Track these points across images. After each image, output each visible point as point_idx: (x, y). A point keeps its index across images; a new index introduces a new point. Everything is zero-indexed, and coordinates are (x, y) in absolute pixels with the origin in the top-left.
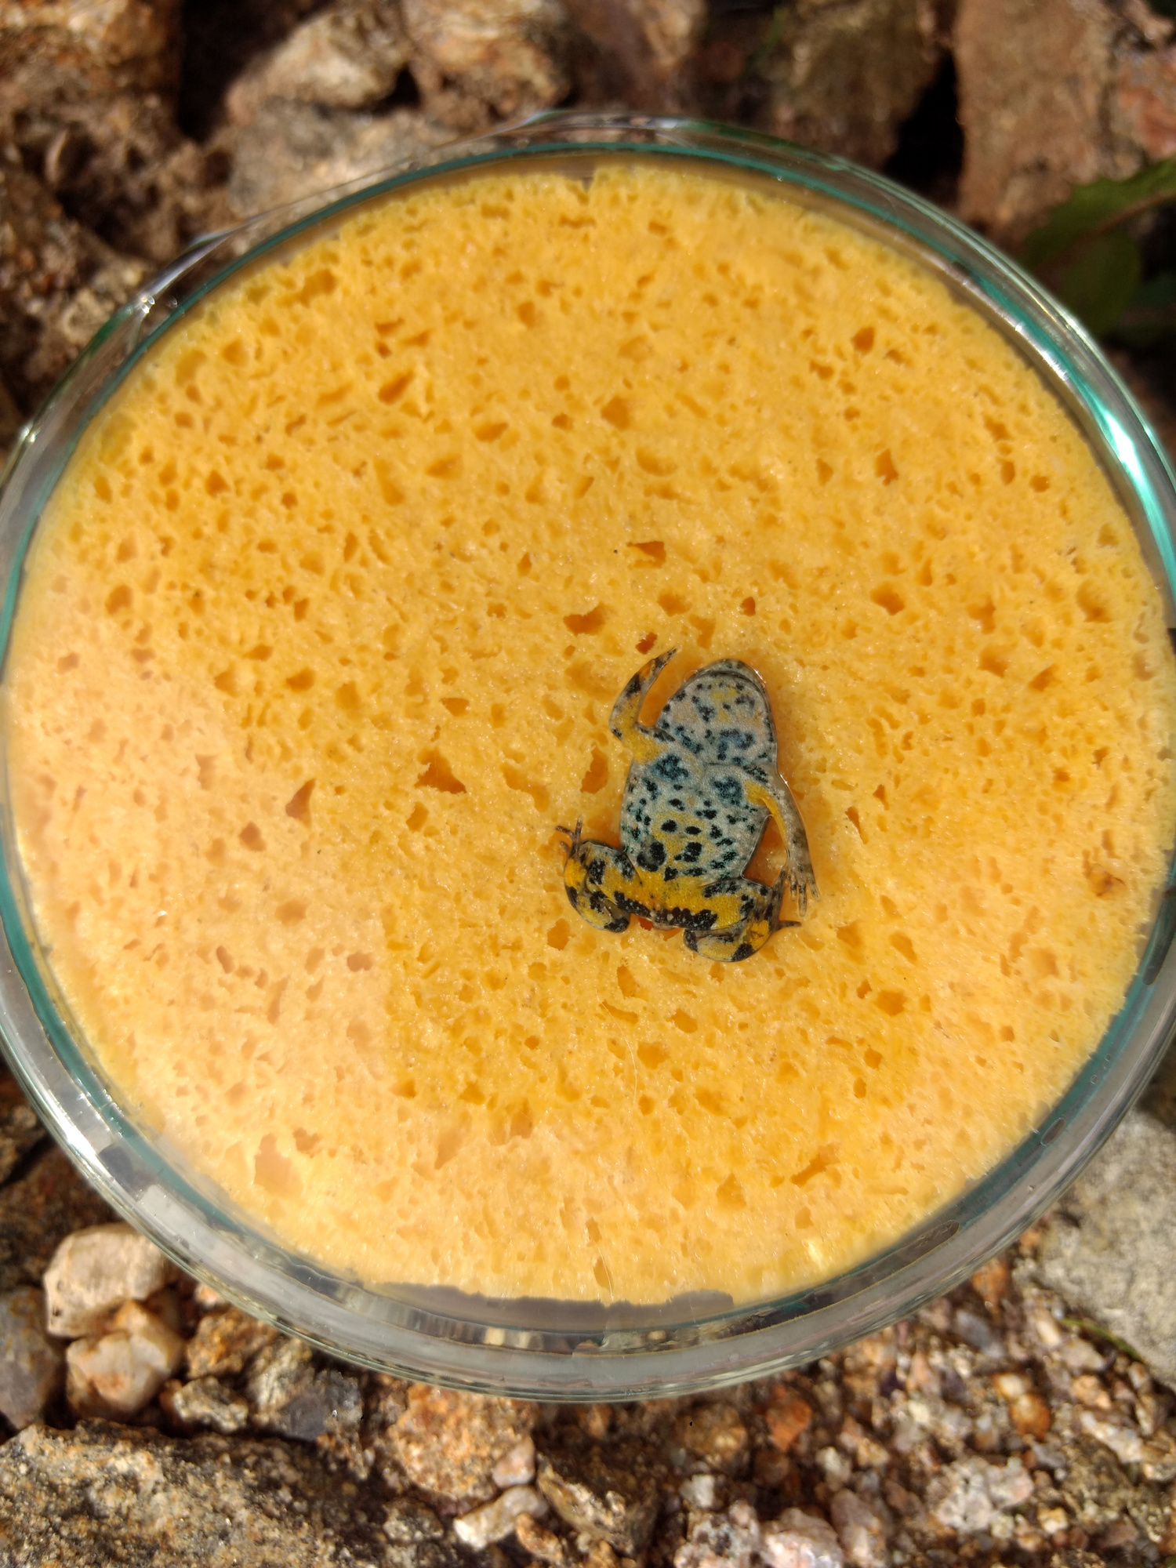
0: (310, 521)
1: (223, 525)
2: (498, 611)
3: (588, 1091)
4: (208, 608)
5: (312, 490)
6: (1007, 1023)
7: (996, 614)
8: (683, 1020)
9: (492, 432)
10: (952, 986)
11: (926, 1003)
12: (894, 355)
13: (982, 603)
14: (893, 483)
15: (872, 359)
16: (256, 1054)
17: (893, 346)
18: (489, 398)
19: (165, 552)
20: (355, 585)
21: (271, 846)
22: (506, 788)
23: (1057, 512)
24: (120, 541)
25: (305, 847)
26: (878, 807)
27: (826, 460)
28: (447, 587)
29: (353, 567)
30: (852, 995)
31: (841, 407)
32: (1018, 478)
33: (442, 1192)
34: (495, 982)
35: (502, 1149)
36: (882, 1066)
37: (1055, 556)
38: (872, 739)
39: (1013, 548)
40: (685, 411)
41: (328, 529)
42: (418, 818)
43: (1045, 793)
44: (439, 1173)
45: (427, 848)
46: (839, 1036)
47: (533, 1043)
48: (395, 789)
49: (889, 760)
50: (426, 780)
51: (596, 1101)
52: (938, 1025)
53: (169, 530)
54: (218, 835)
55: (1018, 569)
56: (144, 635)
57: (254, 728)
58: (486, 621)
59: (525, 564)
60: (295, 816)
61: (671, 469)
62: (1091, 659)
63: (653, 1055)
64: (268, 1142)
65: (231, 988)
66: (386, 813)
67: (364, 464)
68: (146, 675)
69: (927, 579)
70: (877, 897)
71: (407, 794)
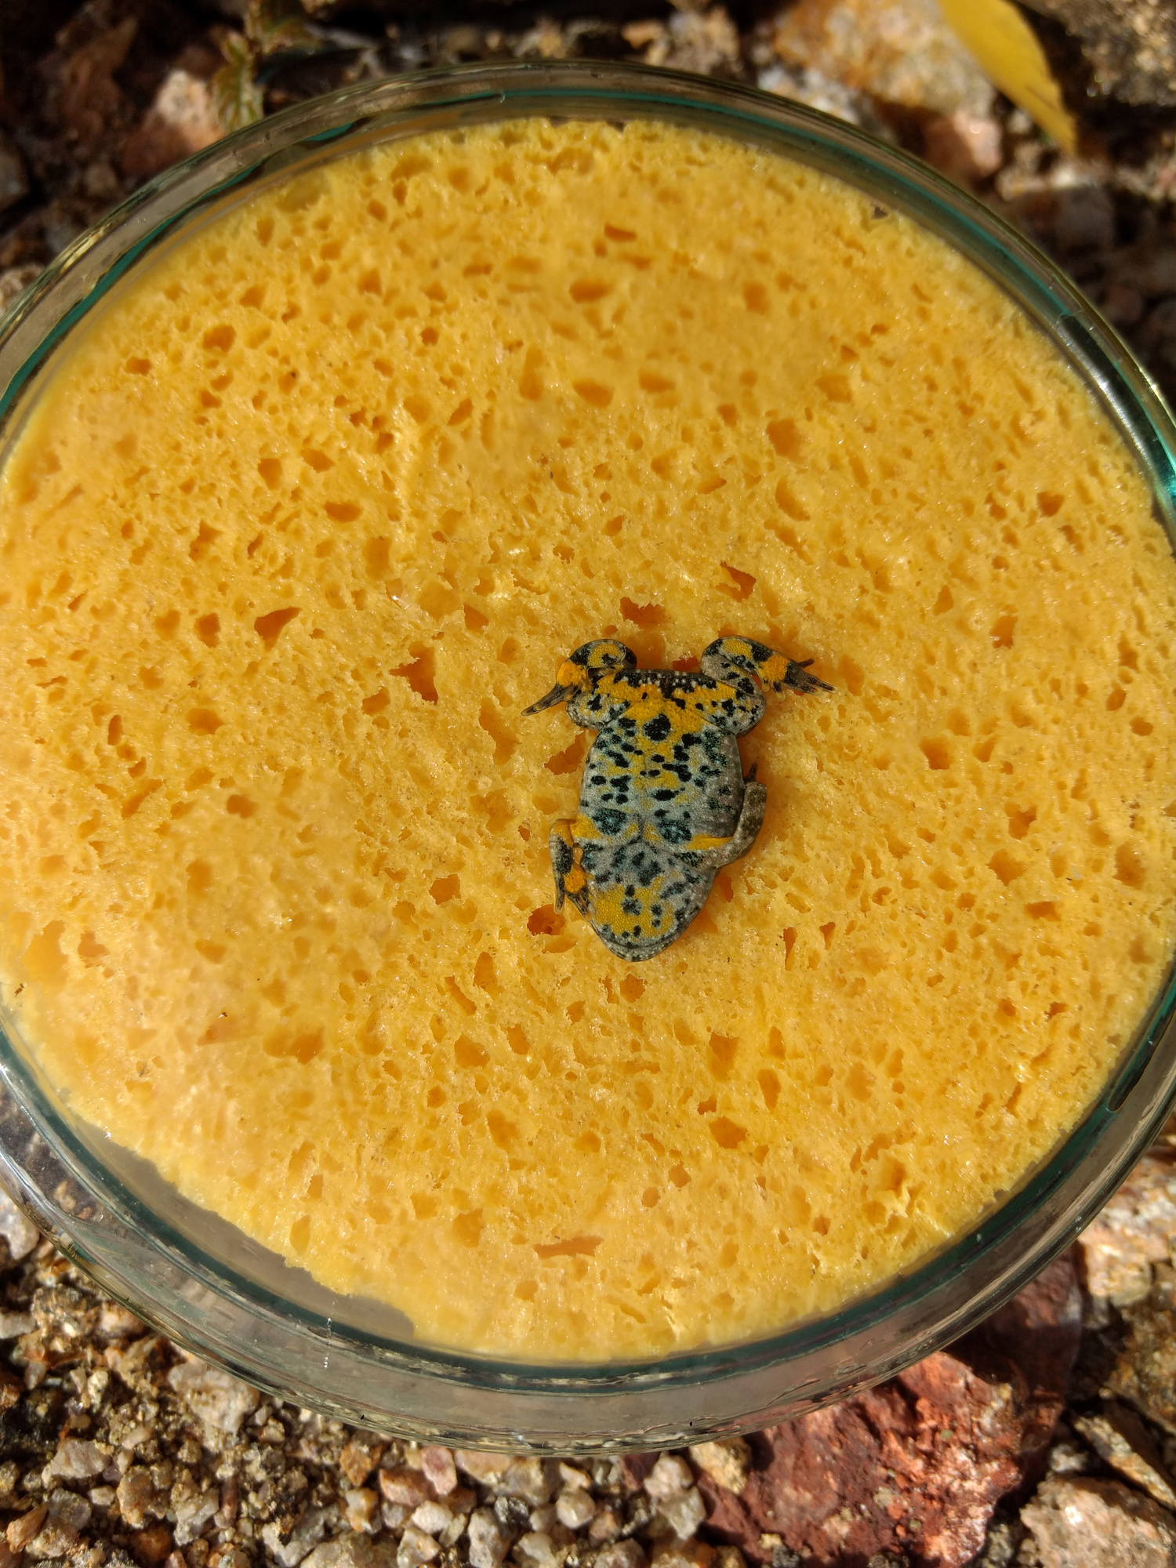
0: (438, 367)
1: (355, 324)
2: (565, 554)
3: (387, 1052)
4: (295, 392)
5: (458, 340)
6: (828, 1215)
7: (1033, 824)
8: (519, 1039)
9: (655, 385)
10: (795, 1151)
11: (762, 1153)
12: (1068, 531)
13: (1024, 808)
14: (1003, 649)
15: (1047, 524)
16: (93, 837)
17: (1072, 524)
18: (672, 351)
19: (286, 318)
20: (446, 452)
21: (223, 647)
22: (476, 722)
23: (1143, 763)
24: (251, 285)
25: (253, 668)
26: (818, 942)
27: (953, 592)
28: (531, 504)
29: (454, 435)
30: (693, 1106)
31: (994, 551)
32: (1123, 710)
33: (190, 1069)
34: (359, 899)
35: (273, 1061)
36: (685, 1189)
37: (1118, 803)
38: (848, 874)
39: (1083, 772)
40: (848, 471)
41: (449, 383)
42: (376, 703)
43: (984, 1017)
44: (197, 1049)
45: (369, 736)
46: (658, 1137)
47: (362, 977)
48: (372, 663)
49: (853, 903)
50: (403, 671)
51: (389, 1067)
52: (761, 1181)
53: (303, 302)
54: (178, 607)
55: (1076, 793)
56: (222, 383)
57: (271, 530)
58: (548, 554)
59: (615, 526)
60: (260, 633)
61: (801, 515)
62: (1099, 915)
63: (471, 1055)
64: (55, 930)
65: (105, 761)
66: (350, 681)
67: (520, 344)
68: (202, 421)
69: (984, 754)
70: (770, 1026)
71: (380, 675)
